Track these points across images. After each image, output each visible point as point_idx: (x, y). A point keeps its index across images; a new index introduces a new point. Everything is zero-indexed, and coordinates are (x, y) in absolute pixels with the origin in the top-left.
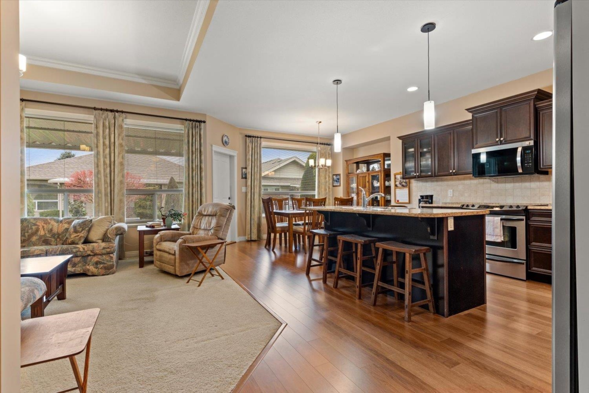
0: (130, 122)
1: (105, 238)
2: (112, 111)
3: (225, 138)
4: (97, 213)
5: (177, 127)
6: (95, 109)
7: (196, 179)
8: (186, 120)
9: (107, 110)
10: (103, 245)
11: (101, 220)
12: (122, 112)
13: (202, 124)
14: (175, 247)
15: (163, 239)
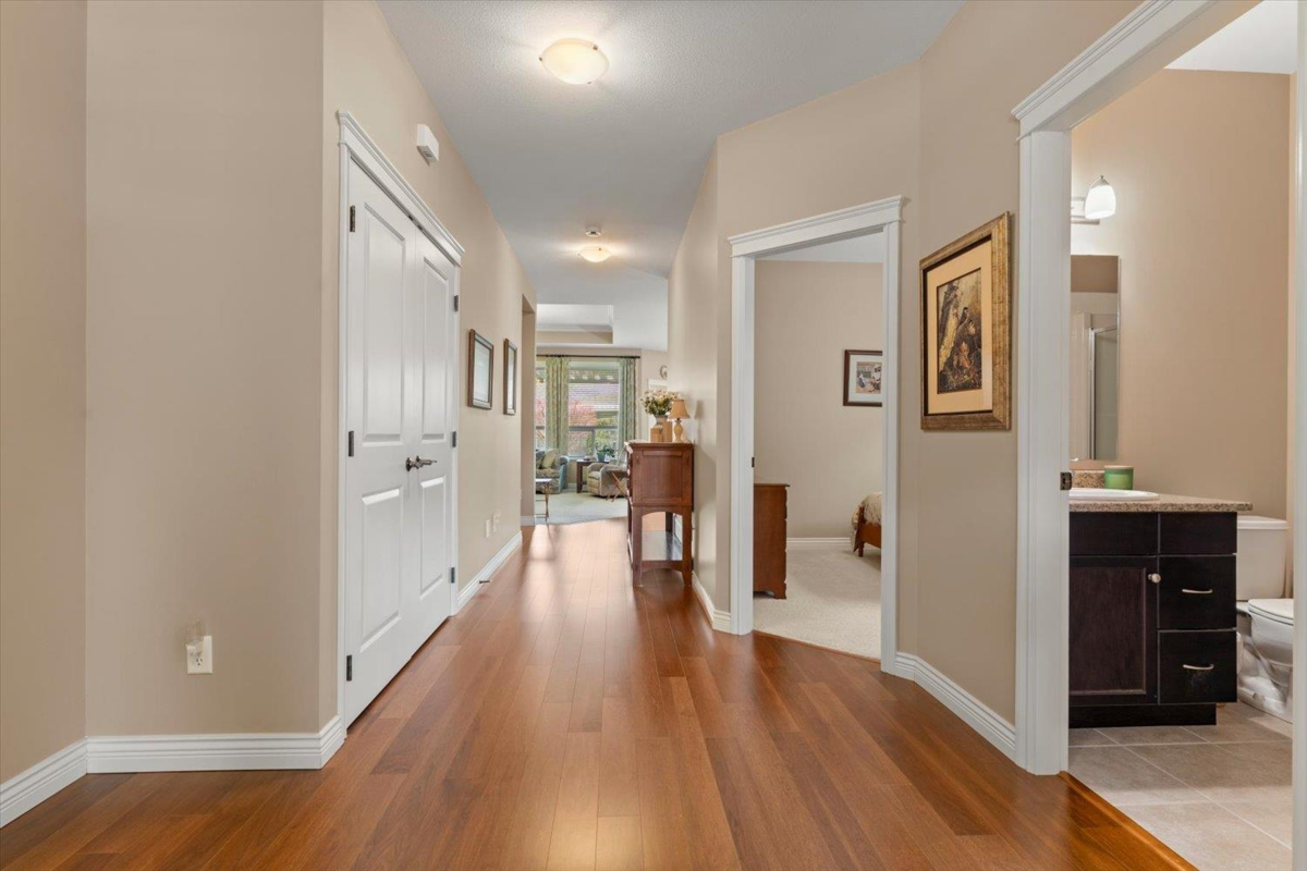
0: (574, 363)
1: (553, 466)
2: (559, 356)
3: (664, 370)
4: (548, 446)
5: (616, 364)
6: (547, 356)
7: (631, 416)
8: (622, 357)
9: (555, 356)
10: (552, 471)
11: (550, 452)
12: (567, 356)
13: (637, 360)
14: (598, 474)
15: (593, 469)
